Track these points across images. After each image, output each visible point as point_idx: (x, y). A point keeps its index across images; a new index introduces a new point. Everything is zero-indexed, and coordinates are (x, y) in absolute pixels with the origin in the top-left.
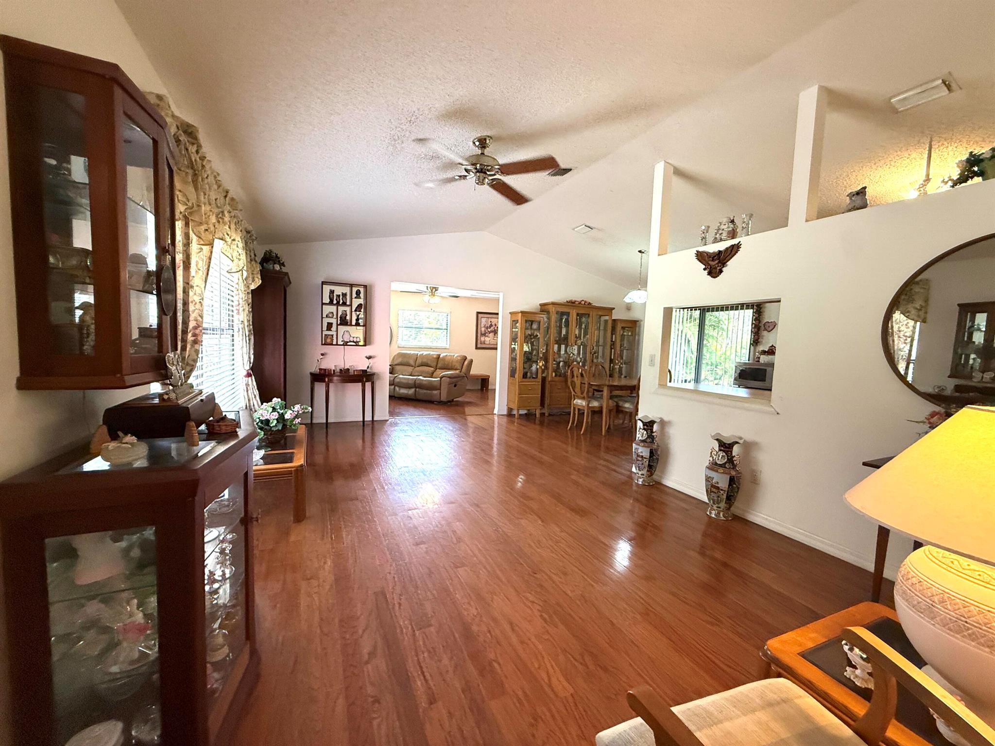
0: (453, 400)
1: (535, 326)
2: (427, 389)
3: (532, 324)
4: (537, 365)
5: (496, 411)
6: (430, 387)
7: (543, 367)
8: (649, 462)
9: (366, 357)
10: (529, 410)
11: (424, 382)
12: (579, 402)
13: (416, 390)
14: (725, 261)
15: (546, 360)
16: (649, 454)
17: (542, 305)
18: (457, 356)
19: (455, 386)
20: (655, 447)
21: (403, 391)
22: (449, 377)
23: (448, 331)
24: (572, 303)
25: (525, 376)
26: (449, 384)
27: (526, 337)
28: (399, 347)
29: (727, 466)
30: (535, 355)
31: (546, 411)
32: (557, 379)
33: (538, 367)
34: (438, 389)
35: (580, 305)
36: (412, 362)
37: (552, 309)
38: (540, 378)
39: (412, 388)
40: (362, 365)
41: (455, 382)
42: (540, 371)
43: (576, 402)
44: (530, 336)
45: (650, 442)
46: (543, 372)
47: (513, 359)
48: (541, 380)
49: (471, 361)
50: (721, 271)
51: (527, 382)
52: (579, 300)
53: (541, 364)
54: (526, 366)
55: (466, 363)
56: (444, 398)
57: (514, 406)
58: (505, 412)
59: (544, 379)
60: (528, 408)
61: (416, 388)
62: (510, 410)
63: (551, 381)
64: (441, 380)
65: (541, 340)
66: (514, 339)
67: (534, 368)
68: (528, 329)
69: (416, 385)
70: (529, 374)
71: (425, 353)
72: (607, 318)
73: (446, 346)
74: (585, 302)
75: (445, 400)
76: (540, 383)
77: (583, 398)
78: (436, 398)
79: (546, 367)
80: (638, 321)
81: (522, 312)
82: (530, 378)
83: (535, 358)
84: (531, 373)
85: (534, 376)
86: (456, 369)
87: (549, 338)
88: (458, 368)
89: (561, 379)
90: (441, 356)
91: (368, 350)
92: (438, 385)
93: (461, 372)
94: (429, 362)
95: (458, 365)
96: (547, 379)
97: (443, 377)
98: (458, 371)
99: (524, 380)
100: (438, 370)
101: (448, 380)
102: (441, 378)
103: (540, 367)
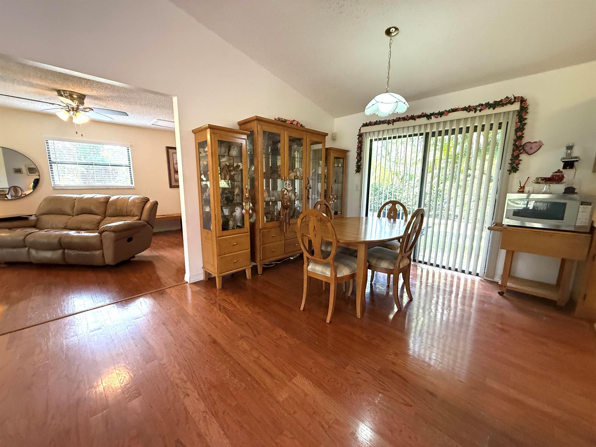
1: (234, 152)
2: (81, 250)
3: (229, 150)
4: (242, 209)
5: (187, 278)
7: (251, 211)
11: (76, 240)
12: (318, 269)
15: (253, 199)
18: (134, 200)
19: (130, 240)
21: (48, 255)
23: (131, 167)
24: (282, 121)
25: (225, 227)
27: (222, 170)
28: (54, 189)
30: (238, 195)
31: (259, 264)
32: (270, 224)
33: (244, 211)
34: (99, 249)
35: (291, 126)
36: (68, 210)
37: (255, 127)
38: (249, 227)
39: (58, 249)
41: (128, 235)
42: (247, 218)
43: (313, 268)
44: (228, 166)
46: (251, 216)
47: (205, 202)
48: (249, 231)
49: (156, 204)
51: (229, 235)
52: (291, 119)
53: (248, 207)
54: (226, 212)
55: (148, 205)
56: (109, 259)
57: (214, 271)
58: (201, 279)
59: (253, 226)
60: (234, 267)
61: (64, 248)
62: (208, 274)
63: (264, 228)
64: (100, 236)
65: (245, 173)
66: (203, 171)
67: (238, 212)
68: (223, 156)
69: (63, 245)
70: (231, 223)
71: (87, 196)
75: (112, 263)
76: (249, 233)
77: (327, 265)
78: (98, 263)
79: (254, 209)
80: (348, 151)
82: (233, 228)
83: (237, 199)
84: (235, 220)
85: (239, 224)
89: (275, 223)
90: (111, 200)
92: (99, 242)
93: (140, 220)
94: (93, 208)
95: (136, 211)
96: (257, 227)
97: (104, 231)
98: (136, 218)
99: (225, 233)
100: (108, 218)
101: (113, 235)
102: (101, 233)
103: (246, 210)
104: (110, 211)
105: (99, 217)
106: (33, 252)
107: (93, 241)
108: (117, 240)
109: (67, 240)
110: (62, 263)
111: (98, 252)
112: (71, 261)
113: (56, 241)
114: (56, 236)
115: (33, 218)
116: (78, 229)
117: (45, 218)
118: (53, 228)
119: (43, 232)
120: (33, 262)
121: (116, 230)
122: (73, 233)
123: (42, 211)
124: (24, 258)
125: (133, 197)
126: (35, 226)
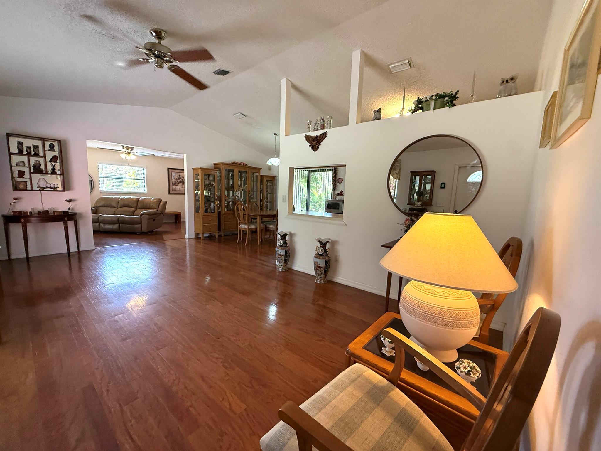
0: (153, 231)
1: (211, 178)
2: (130, 224)
3: (209, 177)
4: (214, 204)
5: (187, 236)
6: (132, 222)
7: (218, 205)
8: (285, 258)
9: (66, 201)
10: (210, 234)
11: (126, 219)
12: (243, 226)
13: (119, 226)
14: (320, 142)
15: (220, 200)
16: (284, 253)
17: (215, 164)
18: (154, 200)
19: (154, 220)
20: (287, 248)
21: (108, 227)
22: (148, 215)
23: (145, 181)
24: (235, 164)
25: (206, 211)
26: (148, 219)
27: (205, 186)
28: (101, 193)
29: (324, 255)
30: (212, 197)
31: (222, 233)
32: (229, 212)
33: (215, 205)
34: (140, 224)
35: (240, 165)
36: (114, 204)
37: (222, 167)
38: (217, 213)
39: (116, 224)
40: (64, 207)
41: (153, 217)
42: (216, 208)
43: (241, 226)
44: (208, 184)
45: (285, 246)
46: (219, 208)
47: (197, 201)
49: (166, 202)
50: (318, 148)
51: (208, 215)
52: (240, 162)
53: (217, 203)
54: (207, 205)
55: (161, 204)
56: (145, 229)
57: (200, 232)
58: (194, 237)
59: (219, 213)
60: (210, 232)
61: (120, 223)
62: (197, 235)
63: (225, 214)
64: (141, 217)
65: (216, 188)
66: (196, 187)
67: (212, 205)
68: (206, 180)
69: (119, 221)
70: (209, 210)
71: (126, 197)
72: (257, 174)
73: (144, 192)
74: (244, 164)
75: (146, 231)
76: (217, 216)
77: (245, 224)
78: (138, 230)
79: (220, 205)
80: (275, 177)
81: (201, 168)
82: (210, 212)
83: (212, 200)
84: (211, 209)
85: (213, 211)
86: (154, 209)
87: (222, 186)
88: (155, 207)
89: (231, 212)
90: (140, 199)
91: (68, 195)
92: (139, 220)
93: (158, 210)
94: (130, 204)
96: (221, 213)
97: (143, 214)
98: (156, 210)
99: (206, 214)
100: (138, 210)
102: (141, 215)
103: (216, 205)
104: (139, 206)
105: (133, 209)
106: (102, 225)
107: (136, 219)
109: (121, 219)
110: (118, 231)
111: (137, 226)
112: (124, 230)
113: (116, 219)
114: (116, 217)
115: (94, 209)
118: (108, 214)
120: (101, 230)
122: (123, 216)
123: (98, 205)
125: (153, 198)
126: (95, 213)
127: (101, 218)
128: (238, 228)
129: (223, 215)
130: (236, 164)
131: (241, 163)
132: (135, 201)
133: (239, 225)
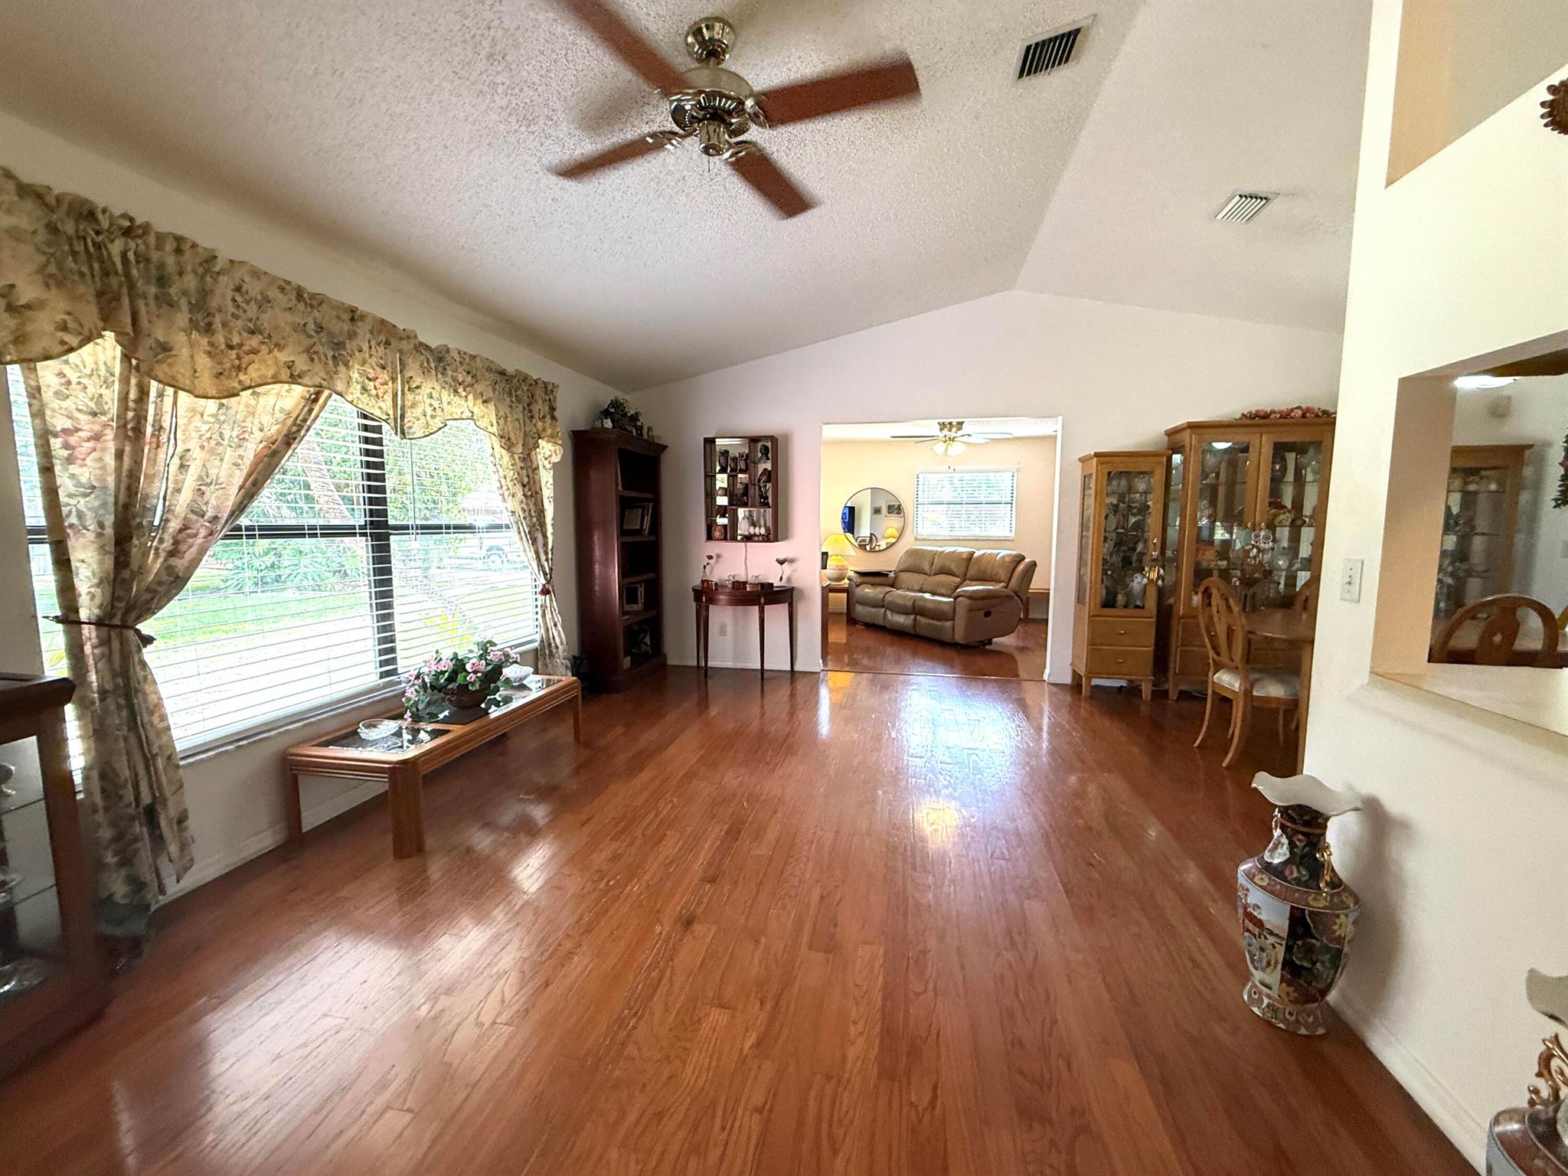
2: (933, 619)
4: (1144, 577)
5: (1047, 675)
6: (937, 614)
7: (1160, 583)
8: (1289, 949)
9: (777, 560)
11: (929, 605)
12: (1228, 680)
13: (915, 619)
17: (1171, 433)
18: (1003, 558)
19: (988, 614)
20: (1318, 902)
21: (900, 619)
22: (970, 598)
23: (1013, 506)
24: (1260, 416)
25: (1109, 602)
26: (970, 611)
28: (916, 539)
31: (1170, 688)
33: (1147, 581)
34: (951, 620)
35: (1289, 420)
36: (927, 568)
37: (1188, 439)
38: (1155, 610)
39: (910, 613)
41: (983, 605)
42: (1152, 592)
43: (1218, 678)
47: (1084, 564)
48: (1154, 614)
49: (1034, 565)
51: (1114, 617)
53: (1154, 575)
54: (1114, 578)
55: (1021, 567)
56: (959, 636)
57: (1082, 671)
59: (1164, 612)
60: (1117, 677)
61: (917, 614)
64: (954, 601)
65: (1155, 518)
67: (1135, 582)
68: (1116, 493)
69: (917, 610)
70: (1121, 599)
71: (948, 549)
73: (1009, 534)
75: (961, 642)
76: (1153, 620)
77: (1242, 672)
78: (947, 638)
81: (1097, 455)
82: (1125, 607)
83: (1140, 561)
84: (1129, 595)
85: (1138, 603)
86: (996, 582)
87: (1183, 510)
88: (1003, 578)
90: (975, 555)
92: (951, 611)
93: (1006, 587)
94: (953, 567)
95: (1003, 574)
96: (1173, 612)
97: (958, 597)
98: (1003, 584)
99: (1106, 611)
100: (967, 582)
101: (967, 601)
102: (955, 599)
103: (1150, 581)
104: (971, 572)
105: (958, 580)
106: (889, 613)
107: (946, 608)
108: (970, 610)
109: (921, 603)
110: (912, 632)
111: (949, 624)
112: (921, 631)
113: (910, 603)
114: (912, 597)
115: (892, 575)
116: (934, 594)
117: (904, 576)
118: (908, 590)
119: (899, 592)
120: (887, 626)
121: (972, 597)
122: (927, 596)
123: (902, 567)
124: (880, 622)
125: (1003, 553)
126: (892, 586)
127: (889, 598)
128: (1207, 682)
129: (1181, 618)
130: (1266, 416)
131: (1292, 410)
132: (962, 559)
133: (1212, 669)
